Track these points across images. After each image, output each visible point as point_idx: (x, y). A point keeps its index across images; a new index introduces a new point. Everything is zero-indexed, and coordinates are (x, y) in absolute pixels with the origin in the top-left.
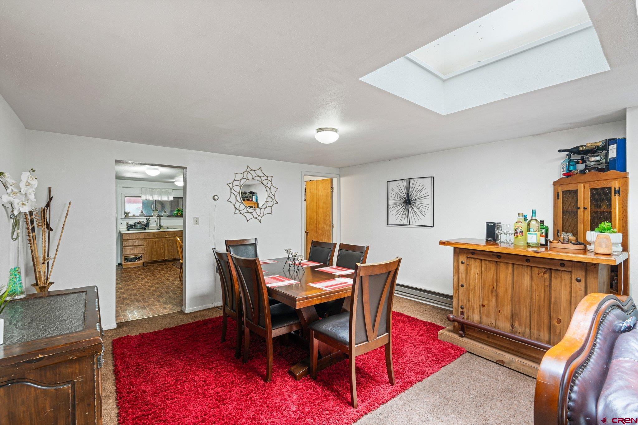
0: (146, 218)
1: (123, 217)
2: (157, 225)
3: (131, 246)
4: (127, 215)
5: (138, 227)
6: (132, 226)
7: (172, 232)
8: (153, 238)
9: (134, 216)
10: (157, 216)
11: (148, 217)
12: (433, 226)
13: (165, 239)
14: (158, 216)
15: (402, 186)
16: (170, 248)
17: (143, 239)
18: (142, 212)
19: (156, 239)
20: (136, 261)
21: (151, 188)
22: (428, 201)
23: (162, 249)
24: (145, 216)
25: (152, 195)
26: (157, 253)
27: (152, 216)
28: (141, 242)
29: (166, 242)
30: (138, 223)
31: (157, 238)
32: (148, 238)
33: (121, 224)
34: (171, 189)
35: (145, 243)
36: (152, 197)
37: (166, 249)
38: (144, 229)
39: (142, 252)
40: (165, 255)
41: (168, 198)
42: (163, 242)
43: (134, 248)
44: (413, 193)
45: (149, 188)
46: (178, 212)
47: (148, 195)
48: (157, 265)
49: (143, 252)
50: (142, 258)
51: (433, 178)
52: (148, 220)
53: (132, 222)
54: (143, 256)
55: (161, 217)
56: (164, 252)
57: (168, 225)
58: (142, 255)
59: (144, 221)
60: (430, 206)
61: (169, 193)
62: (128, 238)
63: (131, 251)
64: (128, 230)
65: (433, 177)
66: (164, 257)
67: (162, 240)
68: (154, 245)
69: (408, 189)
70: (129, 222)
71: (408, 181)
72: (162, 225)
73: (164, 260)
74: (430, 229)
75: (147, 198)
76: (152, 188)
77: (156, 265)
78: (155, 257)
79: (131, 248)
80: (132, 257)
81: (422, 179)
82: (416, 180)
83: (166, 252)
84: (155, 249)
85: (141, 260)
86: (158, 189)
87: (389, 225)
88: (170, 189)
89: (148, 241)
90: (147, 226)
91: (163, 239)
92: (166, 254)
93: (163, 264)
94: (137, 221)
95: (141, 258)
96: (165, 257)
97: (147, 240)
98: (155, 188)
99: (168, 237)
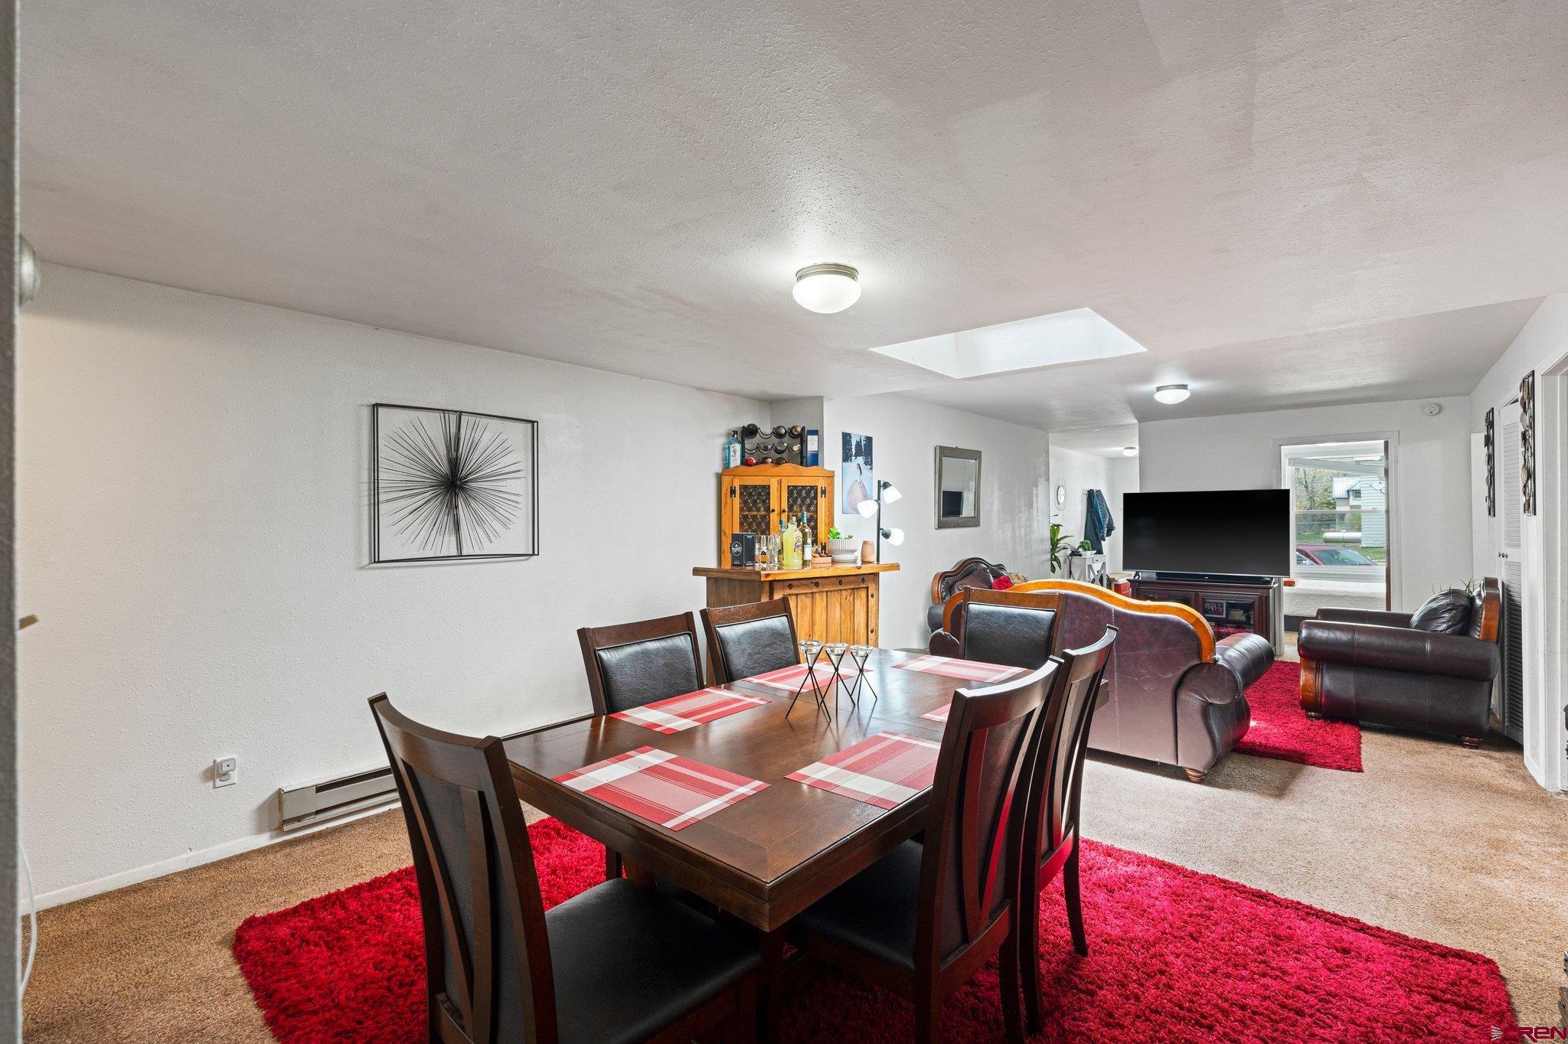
12: (536, 553)
15: (434, 429)
22: (519, 486)
44: (471, 461)
51: (536, 424)
60: (525, 502)
65: (537, 422)
69: (454, 444)
71: (453, 418)
74: (523, 562)
81: (499, 422)
82: (484, 421)
87: (379, 562)
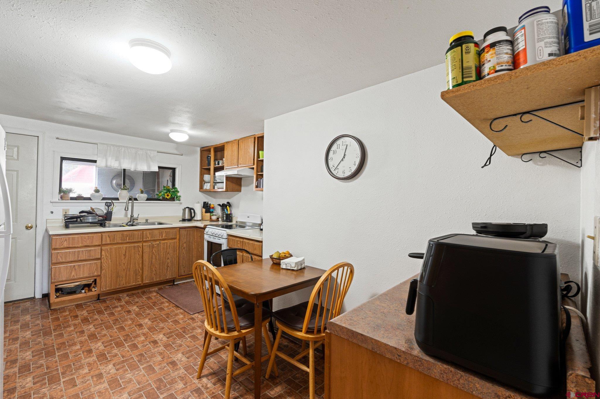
0: (106, 203)
1: (57, 197)
2: (126, 215)
3: (71, 262)
4: (64, 194)
5: (88, 221)
6: (77, 217)
7: (158, 231)
8: (122, 243)
9: (79, 198)
10: (127, 198)
11: (110, 201)
13: (144, 244)
14: (130, 199)
16: (154, 260)
17: (99, 245)
18: (97, 191)
19: (128, 245)
20: (83, 291)
21: (117, 146)
23: (139, 264)
24: (104, 199)
25: (117, 159)
26: (128, 273)
27: (117, 199)
28: (96, 252)
29: (146, 250)
30: (89, 213)
31: (128, 243)
32: (111, 244)
33: (52, 212)
34: (155, 151)
35: (103, 253)
36: (118, 162)
37: (146, 263)
38: (102, 225)
39: (96, 274)
40: (144, 276)
41: (149, 166)
42: (140, 249)
43: (79, 266)
45: (113, 145)
46: (166, 193)
47: (110, 158)
48: (127, 295)
49: (99, 273)
50: (95, 284)
52: (109, 206)
53: (75, 209)
54: (98, 281)
55: (135, 201)
56: (142, 269)
57: (147, 216)
58: (95, 280)
59: (101, 208)
61: (150, 158)
62: (65, 244)
63: (71, 273)
64: (67, 227)
66: (142, 281)
67: (138, 247)
68: (123, 257)
70: (68, 210)
72: (135, 216)
73: (142, 285)
75: (109, 164)
76: (119, 146)
77: (125, 297)
78: (124, 281)
79: (71, 266)
80: (72, 285)
83: (146, 268)
84: (124, 264)
85: (93, 290)
86: (130, 148)
88: (153, 150)
89: (111, 249)
90: (108, 216)
91: (141, 244)
92: (146, 273)
93: (138, 293)
94: (86, 206)
95: (93, 285)
96: (144, 278)
97: (108, 247)
98: (124, 147)
99: (151, 240)
